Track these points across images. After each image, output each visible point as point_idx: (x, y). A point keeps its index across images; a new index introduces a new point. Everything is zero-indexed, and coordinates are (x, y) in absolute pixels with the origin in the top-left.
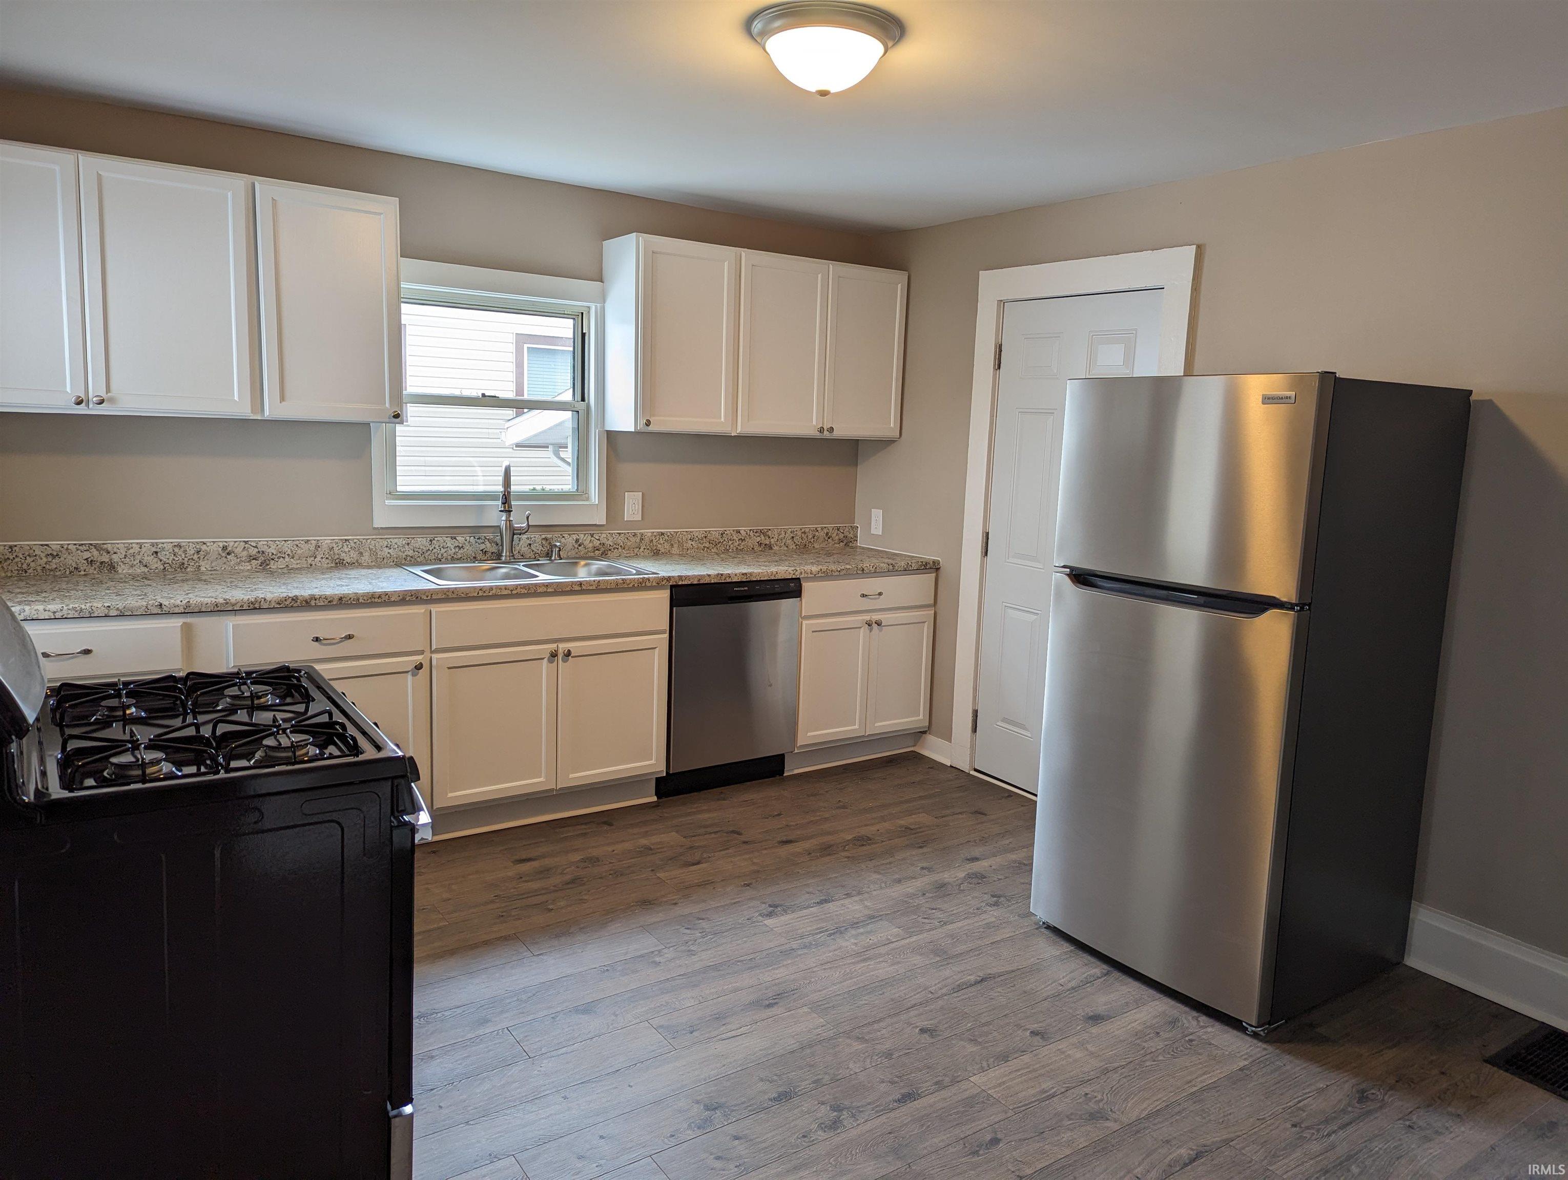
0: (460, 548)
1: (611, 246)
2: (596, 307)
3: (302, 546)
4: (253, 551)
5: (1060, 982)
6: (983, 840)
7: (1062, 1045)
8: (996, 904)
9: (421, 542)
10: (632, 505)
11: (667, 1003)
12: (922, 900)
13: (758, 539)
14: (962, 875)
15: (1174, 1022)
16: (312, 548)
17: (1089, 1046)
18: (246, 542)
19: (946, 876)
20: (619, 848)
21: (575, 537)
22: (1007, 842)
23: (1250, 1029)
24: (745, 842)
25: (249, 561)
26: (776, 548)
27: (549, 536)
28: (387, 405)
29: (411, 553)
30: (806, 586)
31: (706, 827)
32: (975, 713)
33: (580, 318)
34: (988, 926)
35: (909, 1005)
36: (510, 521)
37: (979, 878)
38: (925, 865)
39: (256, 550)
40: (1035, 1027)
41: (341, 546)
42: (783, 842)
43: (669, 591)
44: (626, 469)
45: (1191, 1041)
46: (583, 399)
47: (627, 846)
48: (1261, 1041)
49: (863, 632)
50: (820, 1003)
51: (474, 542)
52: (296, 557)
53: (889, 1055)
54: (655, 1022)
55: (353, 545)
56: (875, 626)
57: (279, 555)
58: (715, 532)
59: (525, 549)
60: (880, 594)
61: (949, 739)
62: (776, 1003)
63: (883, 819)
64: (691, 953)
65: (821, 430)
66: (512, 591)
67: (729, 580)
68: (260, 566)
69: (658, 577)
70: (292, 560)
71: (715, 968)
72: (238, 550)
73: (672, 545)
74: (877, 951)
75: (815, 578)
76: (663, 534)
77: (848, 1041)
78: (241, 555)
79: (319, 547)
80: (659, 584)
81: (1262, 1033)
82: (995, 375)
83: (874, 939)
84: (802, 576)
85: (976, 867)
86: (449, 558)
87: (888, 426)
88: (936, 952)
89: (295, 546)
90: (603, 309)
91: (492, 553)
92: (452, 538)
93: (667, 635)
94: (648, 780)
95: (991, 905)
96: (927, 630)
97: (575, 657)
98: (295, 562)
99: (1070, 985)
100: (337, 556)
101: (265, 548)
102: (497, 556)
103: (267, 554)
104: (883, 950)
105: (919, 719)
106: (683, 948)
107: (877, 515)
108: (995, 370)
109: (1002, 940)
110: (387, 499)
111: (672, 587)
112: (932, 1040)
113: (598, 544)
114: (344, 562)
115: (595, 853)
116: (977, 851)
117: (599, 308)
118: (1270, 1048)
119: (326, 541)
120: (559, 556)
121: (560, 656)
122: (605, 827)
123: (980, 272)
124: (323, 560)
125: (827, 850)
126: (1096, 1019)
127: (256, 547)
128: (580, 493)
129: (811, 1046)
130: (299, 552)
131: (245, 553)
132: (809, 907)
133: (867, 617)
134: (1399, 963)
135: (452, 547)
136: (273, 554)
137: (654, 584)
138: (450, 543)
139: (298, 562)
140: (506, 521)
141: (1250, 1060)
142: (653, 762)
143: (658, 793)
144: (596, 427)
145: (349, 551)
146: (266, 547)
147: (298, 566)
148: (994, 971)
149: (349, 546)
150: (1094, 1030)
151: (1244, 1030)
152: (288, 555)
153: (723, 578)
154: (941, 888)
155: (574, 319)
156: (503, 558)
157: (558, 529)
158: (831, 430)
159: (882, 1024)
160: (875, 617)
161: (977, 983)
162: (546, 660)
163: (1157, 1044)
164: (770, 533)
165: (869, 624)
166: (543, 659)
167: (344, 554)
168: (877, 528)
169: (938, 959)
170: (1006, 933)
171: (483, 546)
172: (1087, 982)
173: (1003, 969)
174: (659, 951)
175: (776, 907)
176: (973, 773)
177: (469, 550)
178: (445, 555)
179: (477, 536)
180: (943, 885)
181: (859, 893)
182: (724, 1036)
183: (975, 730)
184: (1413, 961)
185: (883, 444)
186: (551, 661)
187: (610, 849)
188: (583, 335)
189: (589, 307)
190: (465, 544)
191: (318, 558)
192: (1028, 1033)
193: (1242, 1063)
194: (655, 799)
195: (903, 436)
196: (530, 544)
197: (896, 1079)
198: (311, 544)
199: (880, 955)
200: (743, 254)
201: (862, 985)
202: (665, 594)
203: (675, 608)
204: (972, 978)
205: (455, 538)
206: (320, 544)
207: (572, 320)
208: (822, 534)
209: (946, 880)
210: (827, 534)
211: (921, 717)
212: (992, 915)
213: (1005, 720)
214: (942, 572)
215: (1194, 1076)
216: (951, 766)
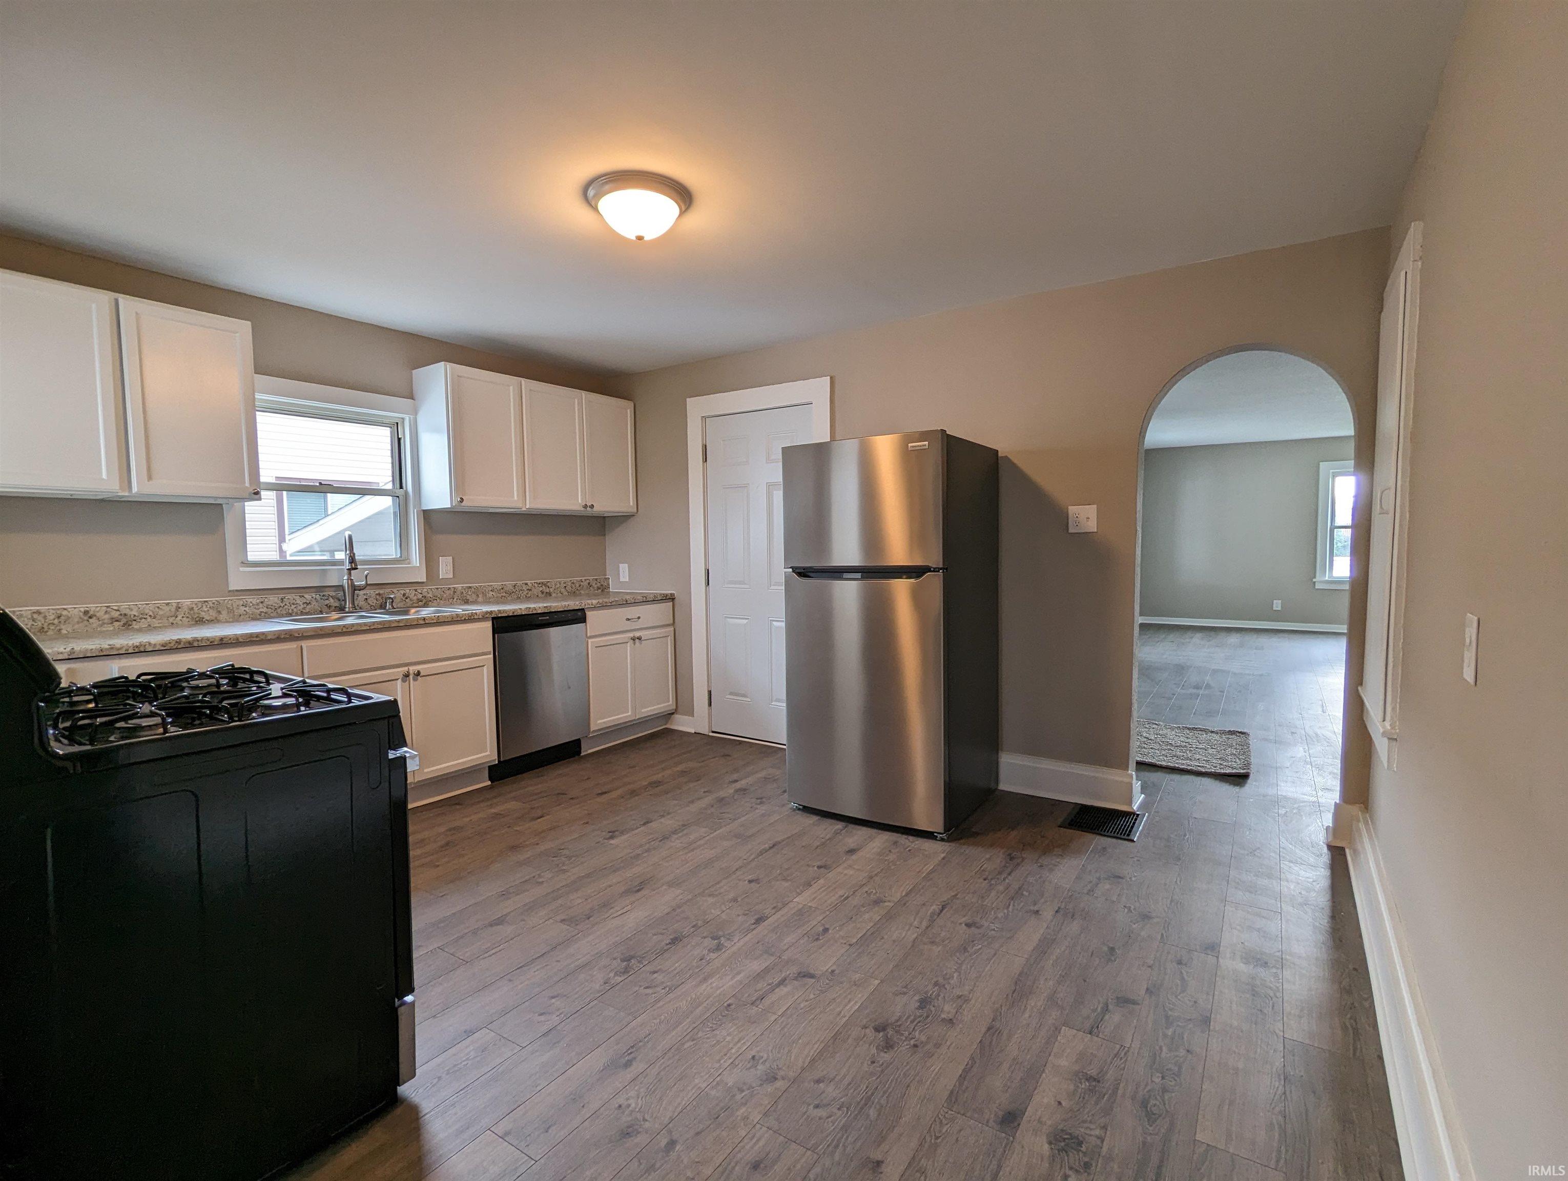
0: (308, 604)
1: (420, 374)
2: (410, 418)
3: (163, 608)
4: (116, 614)
5: (821, 836)
6: (736, 770)
7: (839, 869)
8: (761, 803)
9: (273, 600)
10: (445, 567)
11: (561, 905)
12: (713, 810)
13: (541, 589)
14: (731, 791)
15: (895, 843)
16: (173, 610)
17: (855, 867)
18: (107, 607)
19: (722, 794)
20: (474, 818)
21: (402, 592)
22: (752, 768)
23: (939, 836)
24: (572, 799)
25: (112, 623)
26: (554, 595)
27: (381, 592)
28: (247, 484)
29: (265, 610)
30: (589, 614)
31: (536, 794)
32: (710, 693)
33: (395, 427)
34: (763, 815)
35: (734, 869)
36: (351, 580)
37: (743, 791)
38: (706, 790)
39: (118, 613)
40: (819, 863)
41: (200, 606)
42: (599, 794)
43: (491, 622)
44: (441, 539)
45: (910, 850)
46: (401, 487)
47: (481, 815)
48: (946, 842)
49: (629, 645)
50: (673, 881)
51: (319, 599)
52: (158, 617)
53: (735, 900)
54: (559, 918)
55: (212, 605)
56: (637, 641)
57: (141, 616)
58: (509, 584)
59: (362, 603)
60: (639, 618)
61: (693, 716)
62: (643, 888)
63: (663, 769)
64: (564, 871)
65: (586, 506)
66: (370, 626)
67: (535, 612)
68: (123, 626)
69: (483, 612)
70: (154, 620)
71: (588, 876)
72: (100, 614)
73: (478, 595)
74: (698, 843)
75: (594, 608)
76: (470, 587)
77: (704, 898)
78: (103, 618)
79: (179, 608)
80: (483, 618)
81: (945, 838)
82: (703, 466)
83: (692, 837)
84: (586, 607)
85: (738, 785)
86: (299, 612)
87: (627, 504)
88: (737, 836)
89: (156, 609)
90: (416, 418)
91: (335, 607)
92: (300, 596)
93: (492, 656)
94: (484, 768)
95: (759, 804)
96: (670, 641)
97: (424, 676)
98: (157, 622)
99: (827, 837)
100: (197, 615)
101: (127, 612)
102: (341, 609)
103: (129, 615)
104: (702, 842)
105: (670, 704)
106: (556, 870)
107: (624, 568)
108: (703, 462)
109: (775, 821)
110: (242, 567)
111: (493, 619)
112: (759, 885)
113: (421, 597)
114: (204, 620)
115: (457, 823)
116: (735, 776)
117: (412, 419)
118: (953, 844)
119: (187, 602)
120: (392, 606)
121: (411, 677)
122: (458, 807)
123: (688, 400)
124: (184, 619)
125: (633, 793)
126: (851, 851)
127: (118, 610)
128: (404, 558)
129: (679, 907)
130: (161, 613)
131: (107, 616)
132: (637, 828)
133: (631, 635)
134: (996, 789)
135: (301, 603)
136: (135, 616)
137: (481, 617)
138: (299, 601)
139: (160, 621)
140: (348, 579)
141: (946, 852)
142: (488, 753)
143: (491, 778)
144: (414, 508)
145: (208, 610)
146: (128, 610)
147: (161, 625)
148: (779, 839)
149: (208, 606)
150: (854, 857)
151: (935, 838)
152: (150, 616)
153: (531, 610)
154: (721, 800)
155: (391, 427)
156: (347, 610)
157: (388, 586)
158: (592, 507)
159: (722, 884)
160: (637, 634)
161: (771, 848)
162: (400, 680)
163: (891, 857)
164: (549, 584)
165: (633, 639)
166: (398, 679)
167: (203, 613)
168: (624, 576)
169: (739, 840)
170: (776, 817)
171: (327, 602)
172: (837, 833)
173: (782, 838)
174: (539, 875)
175: (614, 832)
176: (711, 734)
177: (315, 605)
178: (295, 610)
179: (322, 594)
180: (723, 799)
181: (669, 814)
182: (615, 915)
183: (710, 704)
184: (1003, 786)
185: (623, 519)
186: (404, 681)
187: (468, 819)
188: (399, 440)
189: (403, 419)
190: (311, 600)
191: (179, 618)
192: (816, 868)
193: (943, 855)
194: (489, 783)
195: (639, 513)
196: (366, 599)
197: (747, 912)
198: (172, 606)
199: (699, 846)
200: (523, 382)
201: (696, 865)
202: (489, 624)
203: (496, 635)
204: (767, 846)
205: (303, 596)
206: (180, 606)
207: (389, 428)
208: (585, 584)
209: (723, 796)
210: (589, 584)
211: (671, 702)
212: (762, 809)
213: (731, 694)
214: (676, 601)
215: (921, 868)
216: (695, 733)
